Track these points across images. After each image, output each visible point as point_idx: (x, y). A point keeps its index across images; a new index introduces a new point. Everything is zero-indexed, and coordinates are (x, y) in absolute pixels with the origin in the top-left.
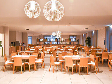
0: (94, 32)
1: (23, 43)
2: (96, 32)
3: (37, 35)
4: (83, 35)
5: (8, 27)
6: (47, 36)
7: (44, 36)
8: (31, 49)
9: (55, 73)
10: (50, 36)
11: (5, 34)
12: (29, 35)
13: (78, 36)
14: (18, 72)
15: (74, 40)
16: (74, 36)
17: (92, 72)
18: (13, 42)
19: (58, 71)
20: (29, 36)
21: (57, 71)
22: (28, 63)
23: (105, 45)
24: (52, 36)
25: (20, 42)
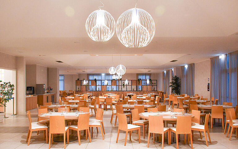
0: (186, 66)
1: (50, 89)
2: (192, 66)
3: (75, 72)
4: (165, 72)
5: (24, 56)
6: (93, 75)
7: (88, 75)
8: (70, 99)
9: (129, 145)
10: (99, 75)
11: (19, 72)
12: (61, 72)
13: (154, 74)
14: (56, 146)
15: (148, 82)
16: (145, 74)
17: (198, 142)
18: (31, 87)
19: (134, 142)
20: (60, 75)
21: (130, 141)
22: (77, 128)
23: (209, 92)
24: (103, 75)
25: (45, 87)
